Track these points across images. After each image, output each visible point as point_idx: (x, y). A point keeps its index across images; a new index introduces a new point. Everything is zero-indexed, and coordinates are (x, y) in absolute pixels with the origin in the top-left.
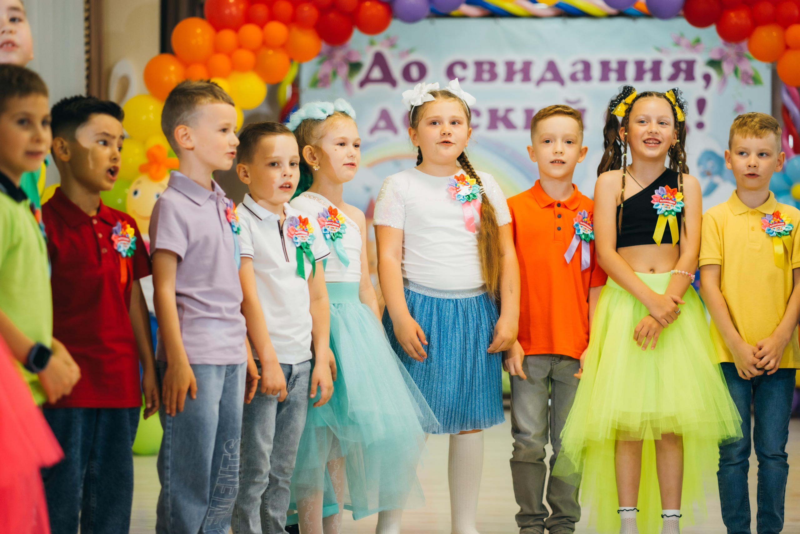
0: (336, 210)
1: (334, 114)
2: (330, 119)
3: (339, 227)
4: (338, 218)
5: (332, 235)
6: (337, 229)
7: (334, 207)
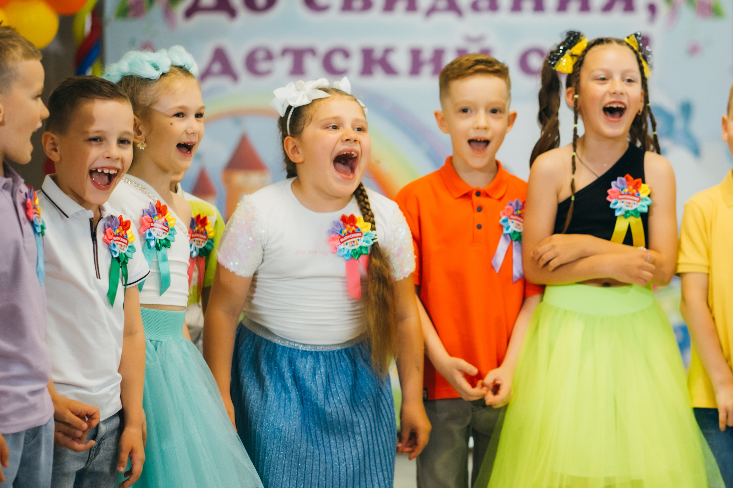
0: (165, 207)
1: (171, 72)
2: (166, 80)
3: (168, 231)
4: (167, 219)
5: (158, 241)
6: (165, 235)
7: (163, 203)
